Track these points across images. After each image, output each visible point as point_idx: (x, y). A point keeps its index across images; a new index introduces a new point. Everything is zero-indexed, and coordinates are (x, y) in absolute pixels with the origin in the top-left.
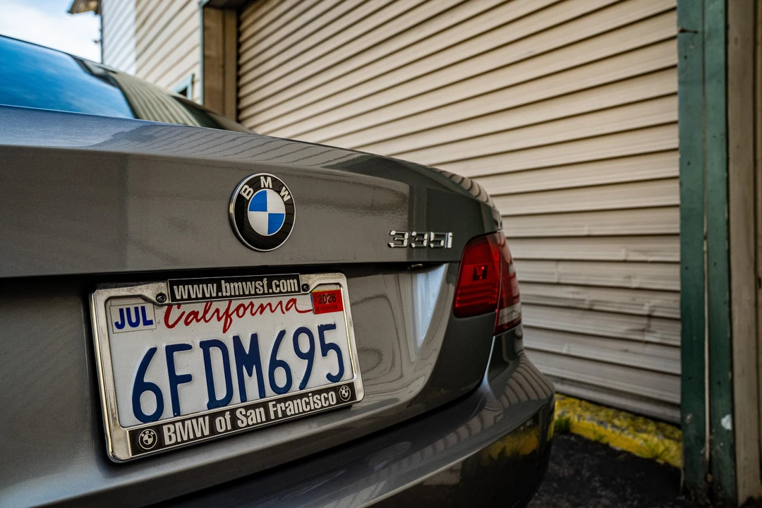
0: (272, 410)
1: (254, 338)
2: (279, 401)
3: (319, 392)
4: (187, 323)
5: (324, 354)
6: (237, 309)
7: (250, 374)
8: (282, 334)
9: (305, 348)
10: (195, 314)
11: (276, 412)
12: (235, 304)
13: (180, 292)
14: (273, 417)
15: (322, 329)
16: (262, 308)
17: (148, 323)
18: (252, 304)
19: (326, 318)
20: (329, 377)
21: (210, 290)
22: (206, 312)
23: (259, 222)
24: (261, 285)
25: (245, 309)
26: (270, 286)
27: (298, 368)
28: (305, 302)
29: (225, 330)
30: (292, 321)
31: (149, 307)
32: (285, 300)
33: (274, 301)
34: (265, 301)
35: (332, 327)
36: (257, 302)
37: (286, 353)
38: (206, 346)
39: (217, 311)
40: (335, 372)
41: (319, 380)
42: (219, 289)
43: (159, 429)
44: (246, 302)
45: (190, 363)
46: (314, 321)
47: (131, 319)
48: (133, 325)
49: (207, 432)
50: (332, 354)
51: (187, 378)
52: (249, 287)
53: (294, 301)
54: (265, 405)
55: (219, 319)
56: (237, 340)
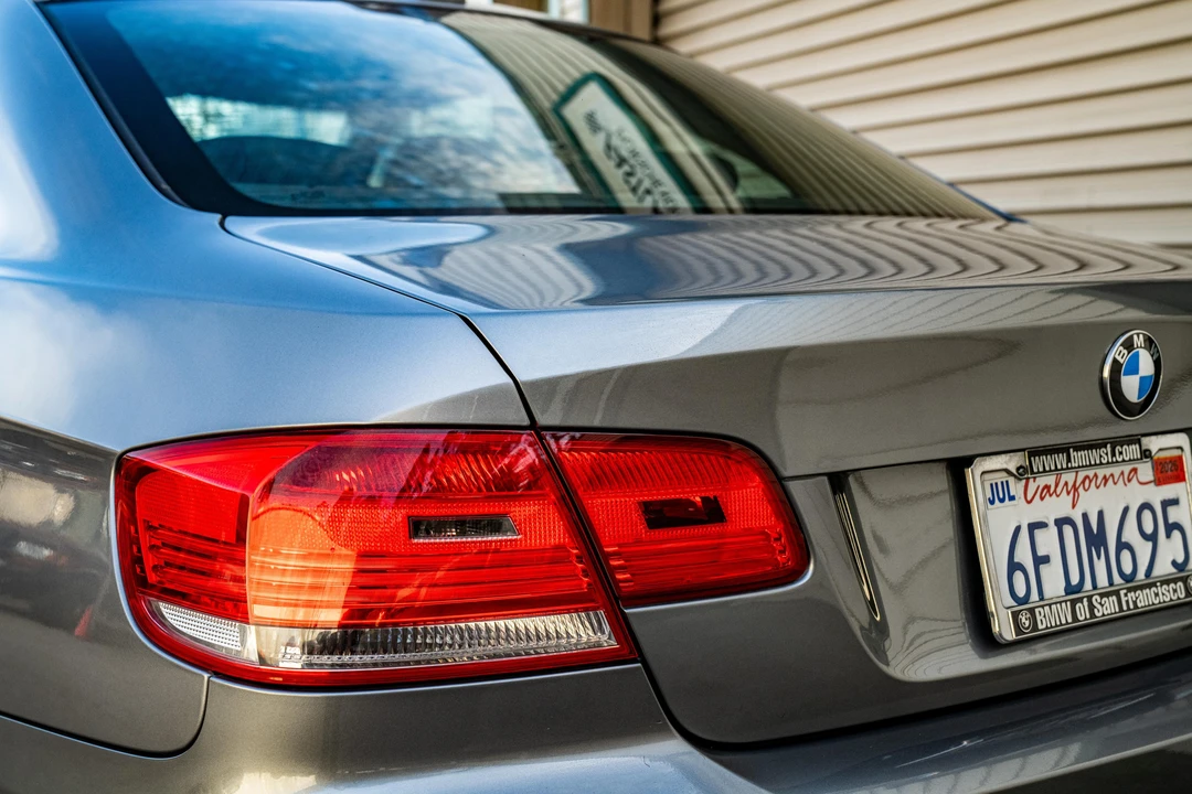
0: (1124, 599)
1: (1101, 514)
2: (1130, 590)
3: (1167, 582)
4: (1042, 499)
5: (1168, 536)
6: (1083, 482)
7: (1099, 558)
8: (1126, 510)
9: (1149, 529)
10: (1047, 487)
11: (1127, 602)
12: (1082, 475)
13: (1037, 464)
14: (1125, 608)
15: (1166, 504)
16: (1105, 479)
17: (1012, 498)
18: (1096, 475)
19: (1169, 491)
20: (1174, 563)
21: (1061, 460)
22: (1057, 486)
23: (1131, 387)
24: (1105, 454)
25: (1090, 481)
26: (1114, 455)
27: (1143, 550)
28: (1146, 471)
29: (1074, 506)
30: (1136, 494)
31: (1011, 480)
32: (1127, 469)
33: (1116, 470)
34: (1107, 471)
35: (1175, 502)
36: (1101, 472)
37: (1131, 534)
38: (1060, 523)
39: (1066, 484)
40: (1180, 559)
41: (1164, 568)
42: (1069, 460)
43: (1032, 611)
44: (1091, 473)
45: (1047, 541)
46: (1157, 495)
47: (1000, 495)
48: (1002, 501)
49: (1070, 620)
50: (1176, 534)
51: (1046, 559)
52: (1094, 455)
53: (1135, 470)
54: (1117, 593)
55: (1068, 493)
56: (1085, 516)
